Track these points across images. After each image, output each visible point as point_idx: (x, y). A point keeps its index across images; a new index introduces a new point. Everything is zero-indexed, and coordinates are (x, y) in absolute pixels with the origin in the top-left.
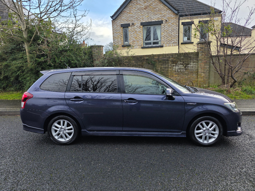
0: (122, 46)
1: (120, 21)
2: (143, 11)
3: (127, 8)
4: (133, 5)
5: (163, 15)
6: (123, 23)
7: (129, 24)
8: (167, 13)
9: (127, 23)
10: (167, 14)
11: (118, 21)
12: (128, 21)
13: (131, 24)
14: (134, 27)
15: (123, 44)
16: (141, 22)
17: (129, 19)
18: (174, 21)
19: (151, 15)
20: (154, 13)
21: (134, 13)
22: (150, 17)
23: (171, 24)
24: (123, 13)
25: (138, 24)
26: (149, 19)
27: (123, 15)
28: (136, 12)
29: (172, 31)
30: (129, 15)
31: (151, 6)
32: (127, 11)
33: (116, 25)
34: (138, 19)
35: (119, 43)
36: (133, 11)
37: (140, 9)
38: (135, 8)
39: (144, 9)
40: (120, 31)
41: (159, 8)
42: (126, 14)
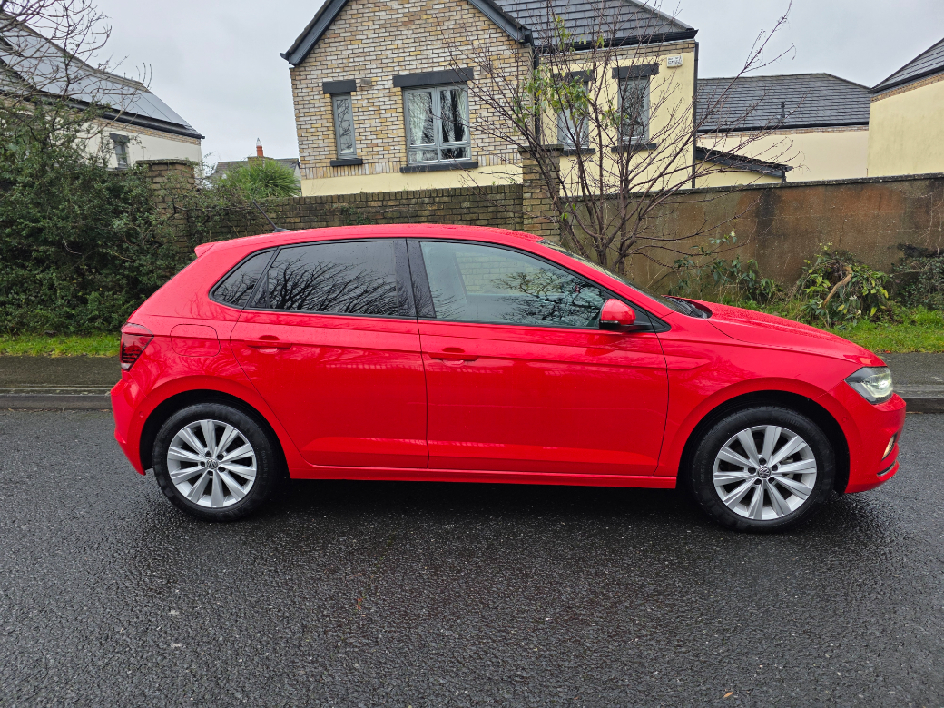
0: (331, 162)
1: (320, 72)
2: (399, 33)
3: (343, 22)
4: (363, 11)
5: (473, 47)
6: (331, 80)
7: (353, 81)
8: (486, 41)
9: (346, 78)
10: (488, 45)
11: (313, 72)
12: (347, 69)
13: (357, 81)
14: (369, 92)
15: (334, 157)
16: (396, 73)
17: (351, 65)
18: (515, 69)
19: (429, 47)
20: (439, 42)
21: (368, 41)
22: (425, 56)
23: (502, 79)
24: (330, 40)
25: (384, 81)
26: (424, 61)
27: (328, 50)
28: (376, 35)
30: (350, 47)
31: (428, 12)
32: (342, 35)
33: (305, 86)
34: (384, 61)
35: (321, 153)
36: (365, 32)
37: (389, 25)
38: (371, 23)
39: (405, 24)
40: (322, 109)
41: (458, 21)
42: (339, 44)
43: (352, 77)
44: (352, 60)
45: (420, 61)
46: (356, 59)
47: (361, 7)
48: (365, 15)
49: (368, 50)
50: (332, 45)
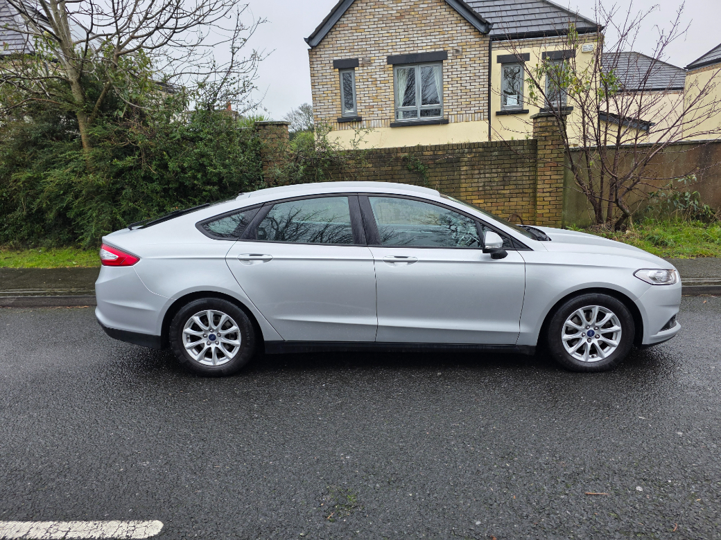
0: (338, 119)
1: (332, 52)
2: (393, 24)
3: (351, 15)
4: (366, 7)
5: (449, 36)
6: (340, 58)
7: (357, 60)
8: (458, 32)
9: (351, 57)
10: (459, 35)
11: (326, 52)
12: (352, 50)
13: (360, 59)
14: (369, 68)
15: (340, 116)
16: (389, 54)
17: (355, 47)
18: (478, 52)
19: (415, 36)
20: (423, 32)
21: (369, 30)
22: (412, 42)
23: (469, 59)
24: (340, 29)
25: (380, 60)
26: (411, 45)
27: (338, 36)
28: (375, 26)
29: (471, 81)
30: (355, 34)
31: (416, 10)
32: (350, 25)
33: (320, 63)
34: (381, 45)
35: (330, 112)
36: (367, 24)
37: (385, 19)
38: (372, 17)
39: (397, 18)
40: (332, 80)
41: (438, 17)
42: (346, 32)
43: (356, 57)
44: (356, 44)
45: (407, 46)
46: (359, 43)
47: (365, 5)
48: (367, 11)
49: (369, 36)
50: (341, 32)
